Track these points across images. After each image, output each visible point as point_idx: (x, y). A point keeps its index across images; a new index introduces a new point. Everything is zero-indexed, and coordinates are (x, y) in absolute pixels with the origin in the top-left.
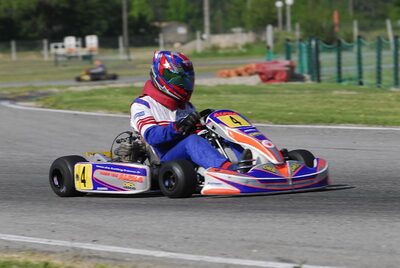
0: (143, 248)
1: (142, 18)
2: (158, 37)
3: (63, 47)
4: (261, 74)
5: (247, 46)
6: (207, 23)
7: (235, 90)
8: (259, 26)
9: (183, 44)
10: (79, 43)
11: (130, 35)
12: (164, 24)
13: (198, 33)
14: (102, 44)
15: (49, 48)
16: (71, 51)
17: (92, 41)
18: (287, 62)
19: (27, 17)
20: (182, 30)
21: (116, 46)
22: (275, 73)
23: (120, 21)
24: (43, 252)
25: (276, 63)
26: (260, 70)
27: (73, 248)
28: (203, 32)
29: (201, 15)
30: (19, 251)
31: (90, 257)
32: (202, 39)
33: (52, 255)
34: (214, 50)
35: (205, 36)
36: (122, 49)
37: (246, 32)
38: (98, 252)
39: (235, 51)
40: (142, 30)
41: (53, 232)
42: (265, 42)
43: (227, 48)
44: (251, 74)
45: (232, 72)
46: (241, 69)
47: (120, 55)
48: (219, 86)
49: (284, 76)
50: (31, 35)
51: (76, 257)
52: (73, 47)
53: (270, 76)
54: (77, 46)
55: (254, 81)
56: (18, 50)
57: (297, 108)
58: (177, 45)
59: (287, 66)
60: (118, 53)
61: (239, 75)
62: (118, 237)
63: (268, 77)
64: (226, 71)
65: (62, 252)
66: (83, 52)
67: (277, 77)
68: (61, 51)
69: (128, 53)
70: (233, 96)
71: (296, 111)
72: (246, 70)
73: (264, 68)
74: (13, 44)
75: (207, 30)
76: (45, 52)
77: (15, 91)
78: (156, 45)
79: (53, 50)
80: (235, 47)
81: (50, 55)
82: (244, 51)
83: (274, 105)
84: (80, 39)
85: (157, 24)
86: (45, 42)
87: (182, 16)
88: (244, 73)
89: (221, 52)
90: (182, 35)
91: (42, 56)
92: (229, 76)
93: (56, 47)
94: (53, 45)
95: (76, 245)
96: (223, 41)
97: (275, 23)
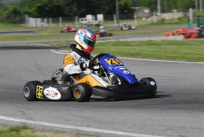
0: (113, 130)
1: (126, 5)
2: (133, 15)
3: (86, 20)
4: (184, 34)
5: (179, 19)
6: (159, 7)
7: (170, 43)
8: (185, 9)
9: (147, 18)
10: (94, 18)
11: (120, 14)
12: (137, 8)
13: (154, 13)
14: (105, 18)
15: (79, 21)
16: (89, 22)
17: (100, 17)
18: (198, 28)
19: (68, 5)
20: (147, 11)
21: (112, 20)
22: (192, 34)
23: (115, 7)
24: (61, 132)
25: (192, 28)
26: (184, 32)
27: (76, 130)
28: (157, 12)
29: (156, 3)
30: (49, 131)
31: (84, 135)
32: (157, 15)
33: (65, 134)
34: (163, 21)
35: (158, 14)
36: (115, 21)
37: (179, 11)
38: (89, 132)
39: (173, 22)
40: (126, 11)
41: (67, 121)
42: (188, 17)
43: (170, 20)
44: (179, 34)
45: (170, 33)
46: (174, 32)
47: (115, 24)
48: (163, 41)
49: (196, 35)
50: (69, 14)
51: (77, 134)
52: (91, 20)
53: (189, 35)
54: (93, 19)
55: (180, 38)
56: (63, 22)
57: (200, 53)
58: (144, 19)
59: (198, 30)
60: (113, 23)
61: (174, 35)
62: (100, 124)
63: (188, 36)
64: (167, 33)
65: (70, 132)
66: (96, 22)
67: (193, 36)
68: (84, 22)
69: (118, 23)
70: (169, 46)
71: (200, 55)
72: (177, 32)
73: (186, 31)
74: (60, 18)
75: (159, 11)
76: (76, 22)
77: (59, 43)
78: (133, 18)
79: (81, 22)
80: (173, 19)
81: (79, 24)
82: (178, 21)
83: (189, 51)
84: (94, 16)
85: (133, 8)
86: (77, 17)
87: (147, 3)
88: (176, 34)
89: (166, 22)
90: (146, 13)
91: (75, 24)
92: (168, 35)
93: (82, 20)
94: (81, 19)
95: (78, 128)
96: (167, 16)
97: (194, 7)
